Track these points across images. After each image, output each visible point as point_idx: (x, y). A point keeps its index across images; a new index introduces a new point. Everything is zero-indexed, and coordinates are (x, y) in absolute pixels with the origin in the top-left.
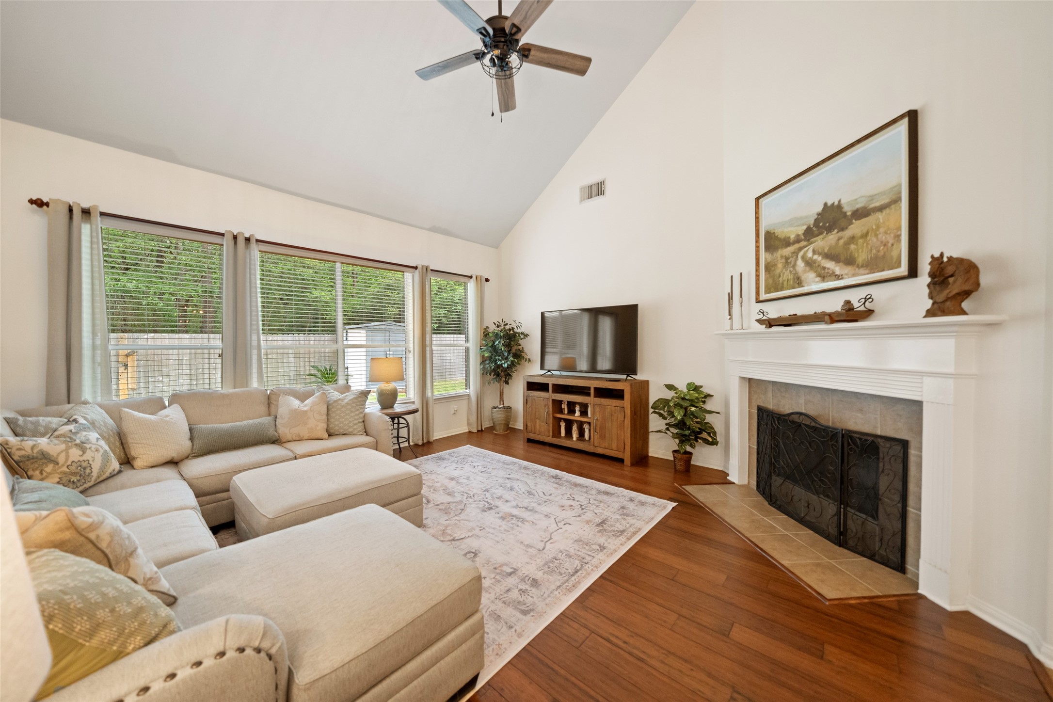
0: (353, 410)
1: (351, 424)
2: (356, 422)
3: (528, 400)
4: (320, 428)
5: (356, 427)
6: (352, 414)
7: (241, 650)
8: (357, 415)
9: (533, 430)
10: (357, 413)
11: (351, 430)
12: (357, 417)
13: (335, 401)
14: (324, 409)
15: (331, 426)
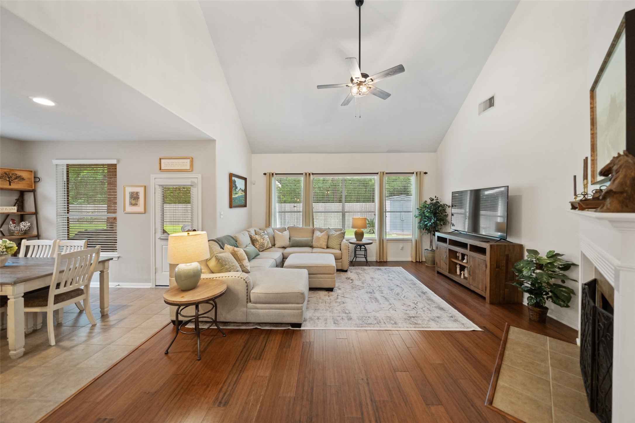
0: (337, 239)
1: (335, 245)
2: (337, 244)
3: (438, 247)
4: (324, 244)
5: (336, 246)
6: (336, 241)
7: (241, 278)
8: (338, 241)
9: (440, 266)
10: (338, 240)
11: (334, 247)
12: (338, 242)
13: (331, 235)
14: (327, 237)
15: (329, 244)
